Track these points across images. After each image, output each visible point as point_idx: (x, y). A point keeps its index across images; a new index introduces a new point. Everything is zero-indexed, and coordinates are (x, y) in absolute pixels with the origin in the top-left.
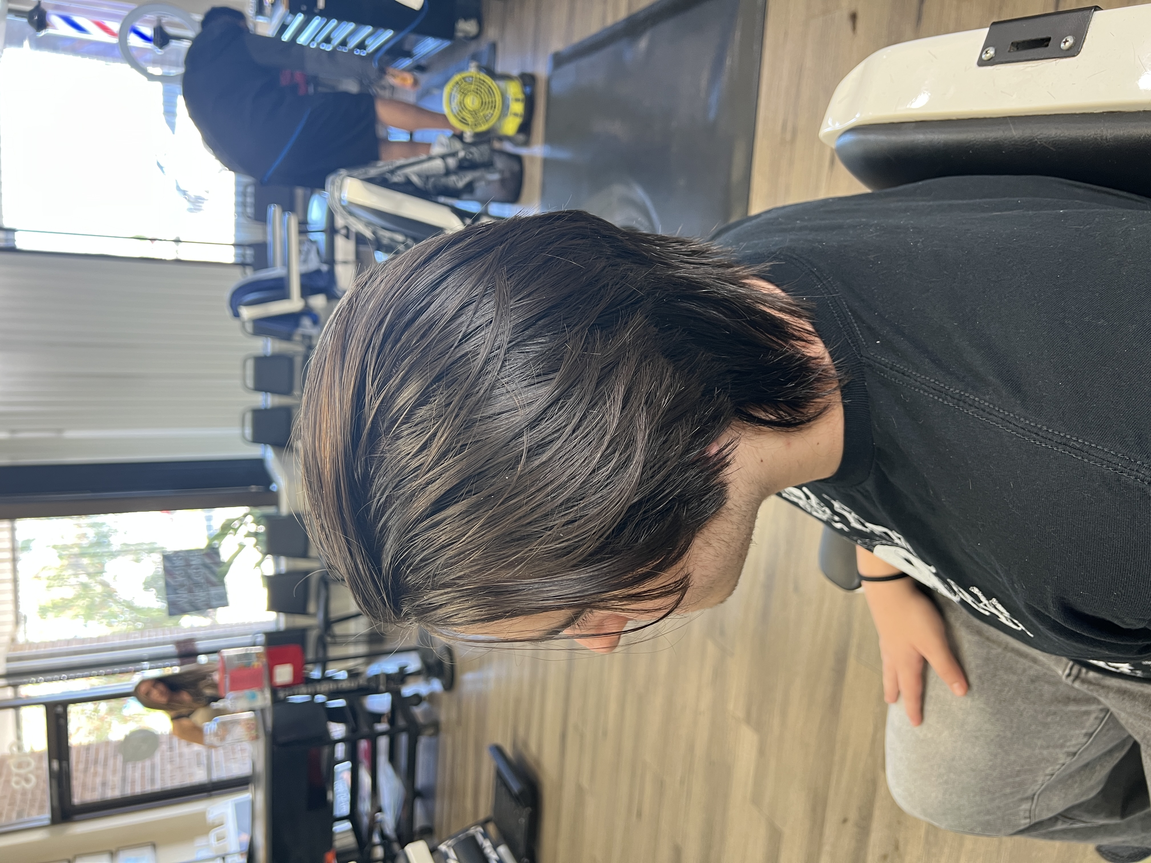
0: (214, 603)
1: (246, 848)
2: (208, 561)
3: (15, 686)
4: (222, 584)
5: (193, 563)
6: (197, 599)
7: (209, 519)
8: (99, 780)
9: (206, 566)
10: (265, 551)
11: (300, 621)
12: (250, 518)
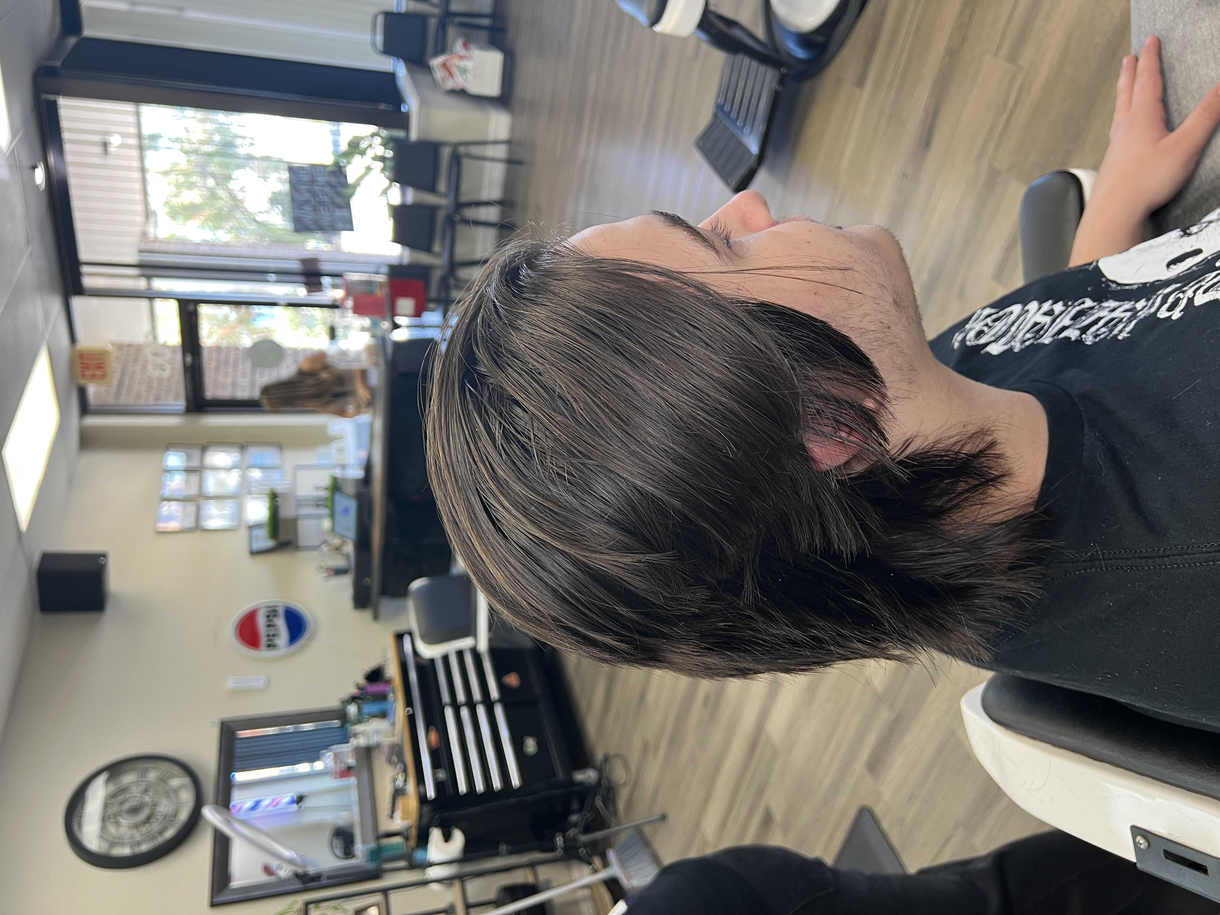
0: (340, 225)
1: (364, 462)
2: (333, 180)
3: (149, 277)
4: (348, 207)
5: (319, 179)
6: (322, 219)
7: (336, 133)
8: (229, 380)
9: (331, 186)
10: (392, 177)
11: (424, 258)
12: (378, 140)
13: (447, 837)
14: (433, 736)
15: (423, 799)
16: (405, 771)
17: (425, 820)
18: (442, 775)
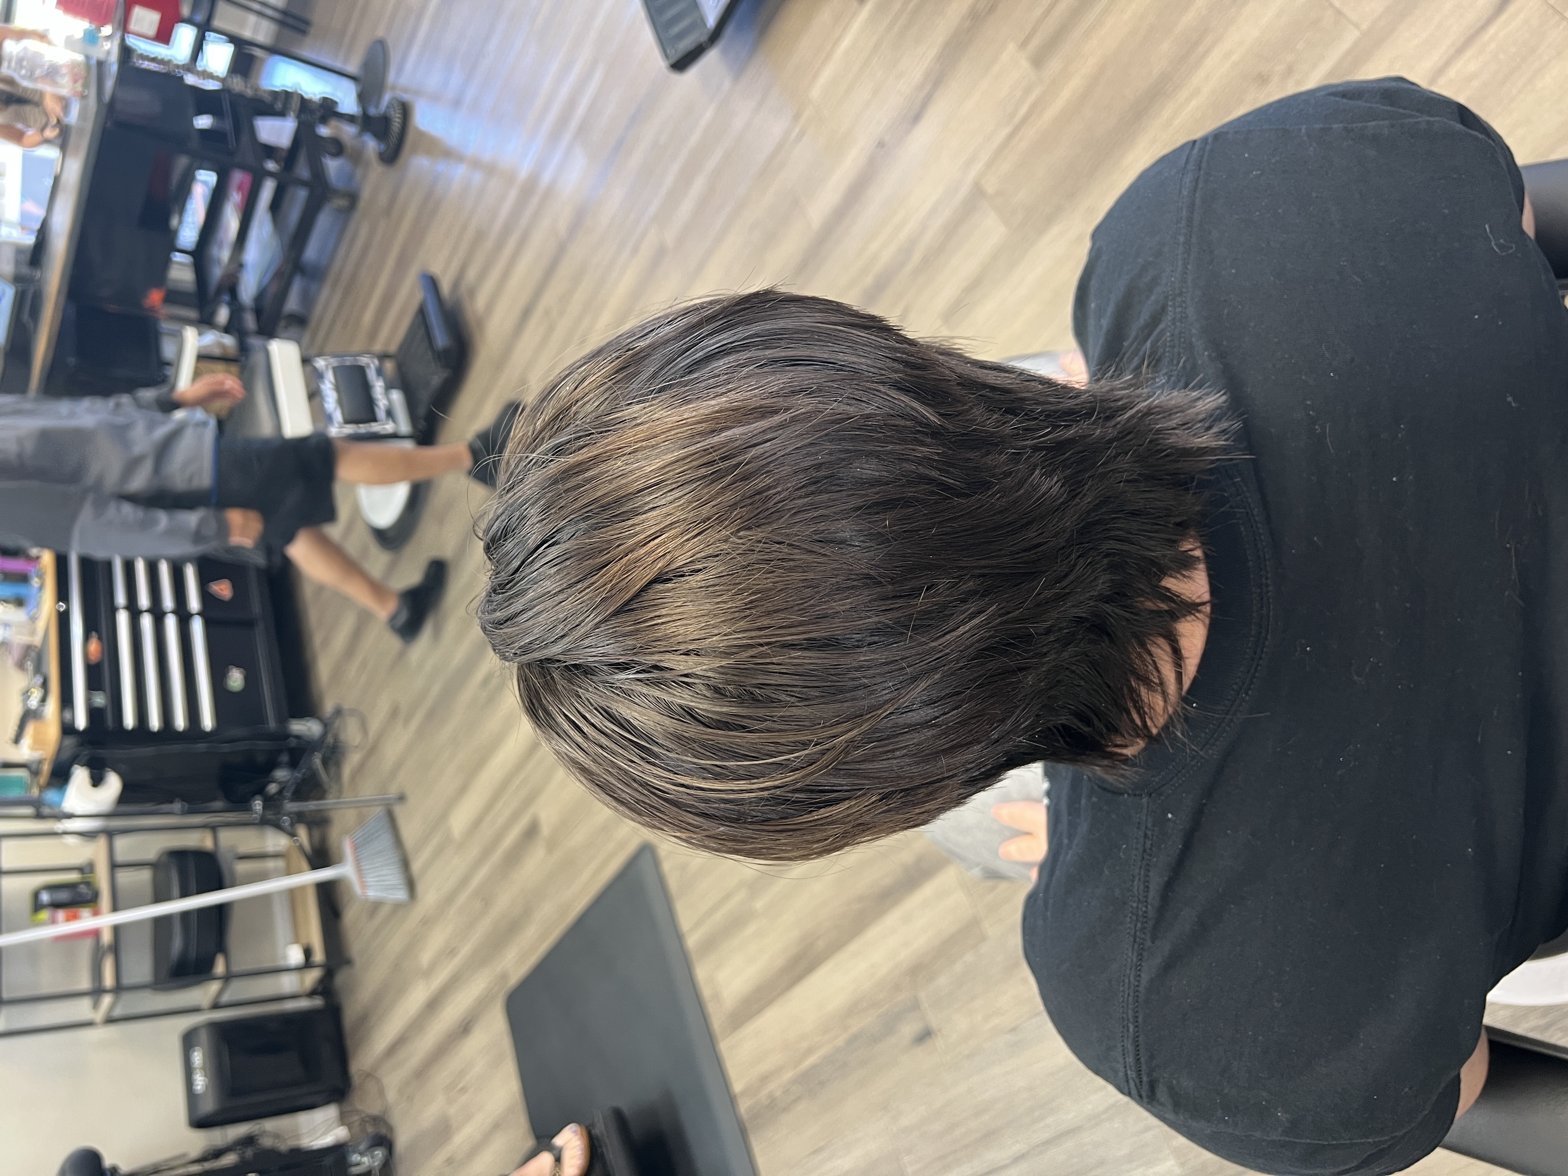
13: (97, 781)
14: (94, 646)
15: (67, 729)
16: (45, 685)
17: (66, 755)
18: (100, 700)
